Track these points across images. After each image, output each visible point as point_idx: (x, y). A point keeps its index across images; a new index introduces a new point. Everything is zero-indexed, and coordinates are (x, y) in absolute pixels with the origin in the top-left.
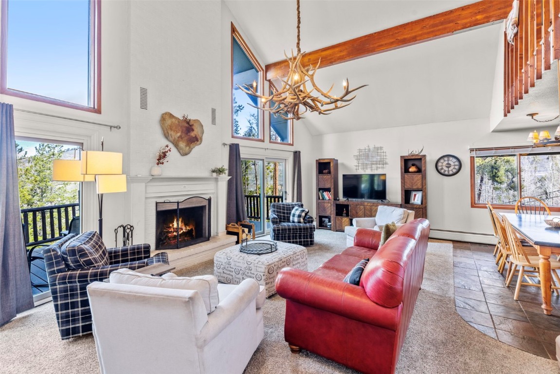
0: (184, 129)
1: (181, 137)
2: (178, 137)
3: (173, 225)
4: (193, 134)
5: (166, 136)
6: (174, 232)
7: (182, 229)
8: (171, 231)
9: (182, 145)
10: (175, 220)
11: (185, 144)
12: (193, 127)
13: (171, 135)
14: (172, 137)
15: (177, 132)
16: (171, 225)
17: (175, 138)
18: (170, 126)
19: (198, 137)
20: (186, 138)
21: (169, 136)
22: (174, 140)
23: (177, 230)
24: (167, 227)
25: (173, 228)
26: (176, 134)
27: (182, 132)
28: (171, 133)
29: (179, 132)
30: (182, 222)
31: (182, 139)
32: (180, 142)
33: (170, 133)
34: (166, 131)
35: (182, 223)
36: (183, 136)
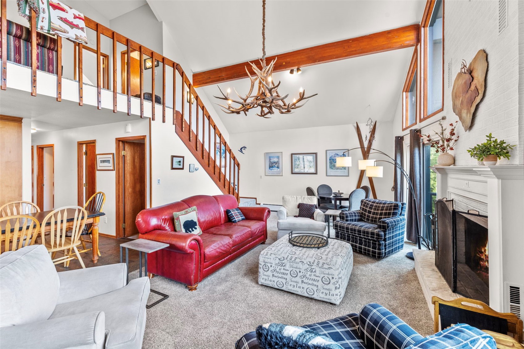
0: (464, 86)
1: (462, 102)
2: (461, 104)
4: (472, 87)
9: (464, 114)
11: (466, 112)
12: (473, 73)
13: (456, 106)
14: (457, 108)
15: (460, 98)
17: (459, 107)
18: (456, 93)
19: (478, 86)
20: (466, 100)
21: (455, 108)
22: (459, 112)
26: (459, 101)
27: (463, 93)
31: (463, 105)
32: (462, 111)
33: (456, 103)
34: (454, 104)
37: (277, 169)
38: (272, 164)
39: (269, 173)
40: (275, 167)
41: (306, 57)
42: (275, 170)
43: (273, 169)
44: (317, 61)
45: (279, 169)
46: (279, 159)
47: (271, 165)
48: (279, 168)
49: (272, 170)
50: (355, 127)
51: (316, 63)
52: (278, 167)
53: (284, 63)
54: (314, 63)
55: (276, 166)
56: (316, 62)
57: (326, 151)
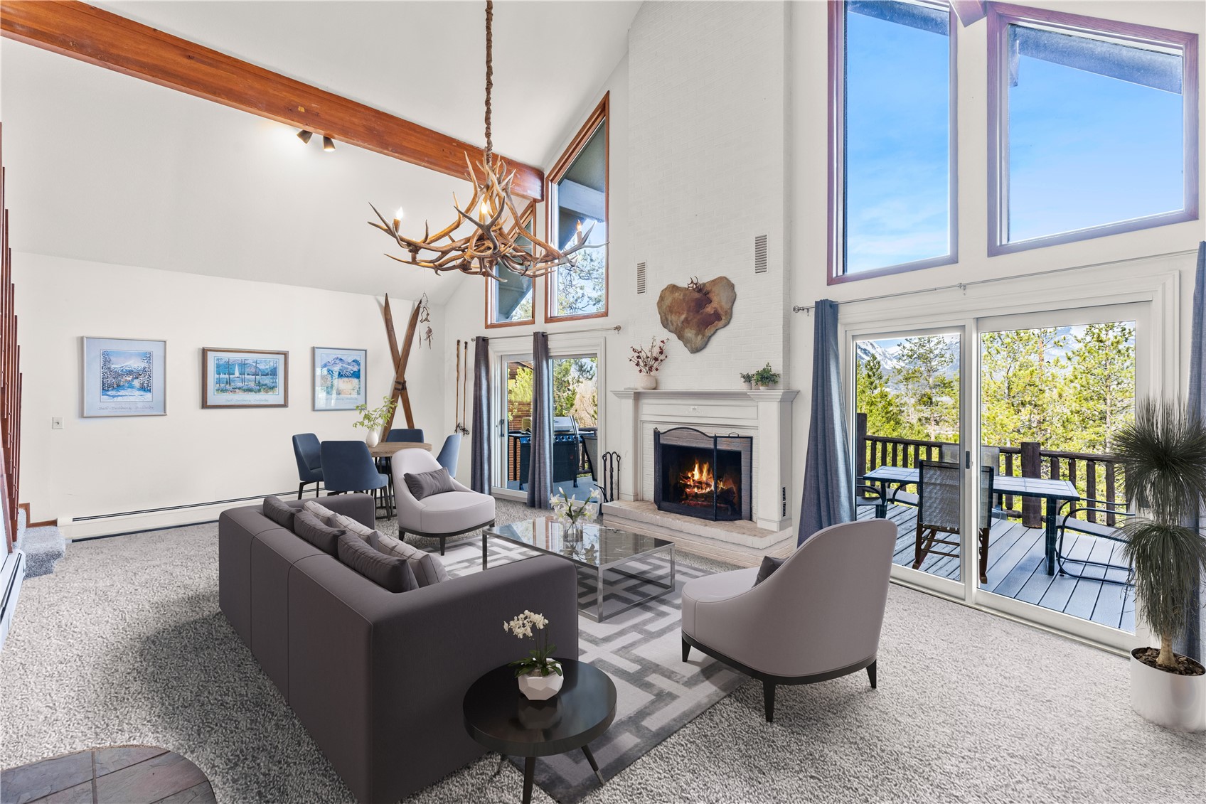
0: (693, 304)
1: (686, 321)
2: (683, 322)
3: (693, 475)
4: (709, 309)
5: (665, 323)
6: (694, 487)
7: (708, 485)
8: (690, 485)
9: (689, 334)
10: (697, 466)
11: (694, 332)
12: (710, 295)
13: (671, 321)
14: (672, 324)
15: (680, 314)
16: (690, 476)
17: (677, 324)
18: (670, 307)
19: (720, 311)
20: (695, 320)
21: (668, 324)
22: (676, 329)
23: (699, 484)
24: (684, 477)
25: (693, 480)
26: (679, 317)
27: (688, 311)
28: (673, 318)
29: (683, 314)
30: (709, 471)
31: (688, 323)
32: (686, 330)
33: (670, 319)
34: (664, 318)
35: (708, 474)
36: (689, 319)
37: (142, 393)
38: (118, 375)
39: (101, 408)
40: (131, 387)
41: (364, 126)
42: (132, 399)
43: (122, 392)
44: (390, 149)
45: (148, 396)
46: (149, 362)
47: (110, 380)
48: (150, 391)
49: (114, 396)
50: (380, 304)
51: (386, 151)
52: (145, 388)
53: (302, 109)
54: (381, 150)
55: (136, 383)
56: (388, 150)
57: (313, 349)
